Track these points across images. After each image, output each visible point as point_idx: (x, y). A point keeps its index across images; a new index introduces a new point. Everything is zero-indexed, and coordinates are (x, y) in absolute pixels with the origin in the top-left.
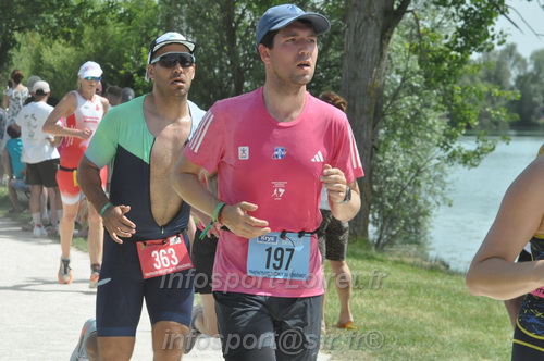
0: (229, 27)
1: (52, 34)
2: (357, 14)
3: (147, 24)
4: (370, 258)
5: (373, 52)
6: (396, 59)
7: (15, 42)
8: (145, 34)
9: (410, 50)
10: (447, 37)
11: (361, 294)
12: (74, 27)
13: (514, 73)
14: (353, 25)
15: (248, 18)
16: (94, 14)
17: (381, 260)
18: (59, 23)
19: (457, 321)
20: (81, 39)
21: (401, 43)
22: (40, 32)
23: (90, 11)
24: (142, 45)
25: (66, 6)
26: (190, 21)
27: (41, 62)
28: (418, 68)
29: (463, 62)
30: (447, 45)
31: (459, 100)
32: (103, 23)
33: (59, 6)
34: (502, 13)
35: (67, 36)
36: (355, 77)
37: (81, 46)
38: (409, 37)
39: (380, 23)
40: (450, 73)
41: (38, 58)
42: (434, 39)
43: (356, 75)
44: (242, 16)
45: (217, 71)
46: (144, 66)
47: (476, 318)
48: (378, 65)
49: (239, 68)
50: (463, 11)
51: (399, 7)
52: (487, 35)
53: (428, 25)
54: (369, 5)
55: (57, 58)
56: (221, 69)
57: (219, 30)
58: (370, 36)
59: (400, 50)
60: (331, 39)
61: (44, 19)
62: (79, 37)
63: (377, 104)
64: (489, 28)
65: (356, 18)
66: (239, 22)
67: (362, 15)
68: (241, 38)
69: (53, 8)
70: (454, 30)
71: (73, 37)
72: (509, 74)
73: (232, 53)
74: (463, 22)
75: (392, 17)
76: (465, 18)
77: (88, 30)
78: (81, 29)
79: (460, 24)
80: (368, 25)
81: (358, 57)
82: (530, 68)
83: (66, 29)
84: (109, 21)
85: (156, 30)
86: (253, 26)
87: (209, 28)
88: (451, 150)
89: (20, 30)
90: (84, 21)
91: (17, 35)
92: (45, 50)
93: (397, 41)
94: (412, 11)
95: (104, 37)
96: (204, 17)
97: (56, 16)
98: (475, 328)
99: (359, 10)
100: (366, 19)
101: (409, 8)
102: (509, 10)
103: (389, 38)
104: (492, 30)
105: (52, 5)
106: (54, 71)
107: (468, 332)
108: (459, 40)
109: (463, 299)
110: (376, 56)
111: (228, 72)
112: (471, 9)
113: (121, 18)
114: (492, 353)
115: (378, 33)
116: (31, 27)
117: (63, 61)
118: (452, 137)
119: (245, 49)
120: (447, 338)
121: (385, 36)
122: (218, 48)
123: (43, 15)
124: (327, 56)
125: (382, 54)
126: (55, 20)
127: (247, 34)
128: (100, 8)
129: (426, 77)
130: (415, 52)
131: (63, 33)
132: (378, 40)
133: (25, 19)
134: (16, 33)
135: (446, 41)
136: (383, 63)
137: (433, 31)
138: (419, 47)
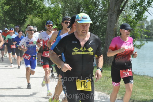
1: (36, 15)
3: (58, 13)
5: (115, 20)
6: (120, 22)
7: (27, 17)
8: (58, 15)
9: (124, 20)
10: (133, 17)
12: (41, 14)
13: (146, 25)
14: (110, 14)
16: (46, 11)
18: (37, 13)
19: (139, 87)
20: (43, 17)
21: (121, 18)
22: (33, 15)
23: (45, 10)
24: (57, 18)
25: (39, 9)
26: (69, 13)
27: (33, 22)
29: (137, 23)
30: (133, 19)
31: (136, 32)
32: (48, 13)
33: (37, 9)
34: (147, 11)
35: (39, 16)
36: (110, 26)
37: (43, 18)
39: (117, 13)
40: (134, 25)
41: (32, 21)
42: (130, 17)
43: (111, 26)
46: (58, 23)
47: (143, 86)
50: (137, 10)
51: (121, 9)
52: (143, 16)
54: (114, 9)
55: (36, 21)
58: (114, 16)
59: (120, 20)
61: (34, 12)
62: (42, 16)
63: (116, 33)
64: (143, 15)
65: (111, 12)
67: (112, 11)
69: (36, 9)
70: (135, 15)
71: (41, 16)
72: (145, 26)
74: (137, 13)
75: (120, 12)
77: (44, 14)
78: (43, 14)
79: (136, 13)
80: (114, 14)
81: (111, 21)
82: (150, 24)
83: (39, 14)
84: (49, 12)
85: (60, 14)
88: (134, 45)
89: (28, 14)
90: (43, 12)
91: (27, 16)
92: (33, 19)
95: (48, 16)
96: (72, 12)
97: (37, 11)
98: (143, 89)
99: (112, 10)
100: (113, 12)
101: (124, 10)
102: (148, 10)
103: (119, 17)
104: (144, 15)
105: (36, 8)
106: (36, 24)
107: (142, 90)
108: (136, 18)
109: (139, 81)
110: (116, 21)
112: (139, 10)
113: (52, 11)
114: (149, 95)
115: (116, 16)
116: (31, 14)
117: (38, 22)
118: (134, 41)
120: (137, 91)
123: (34, 11)
125: (117, 21)
126: (36, 12)
128: (47, 9)
131: (38, 15)
132: (116, 17)
133: (30, 12)
134: (27, 15)
135: (133, 18)
136: (117, 23)
137: (130, 15)
138: (126, 19)
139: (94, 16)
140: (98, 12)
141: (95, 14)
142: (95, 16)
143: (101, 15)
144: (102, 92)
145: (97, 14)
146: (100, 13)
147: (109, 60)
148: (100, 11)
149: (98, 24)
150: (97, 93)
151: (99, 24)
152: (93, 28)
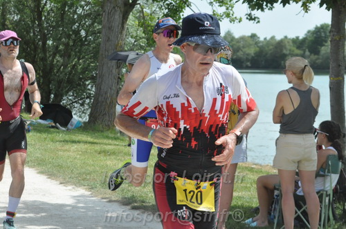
0: (38, 11)
2: (109, 5)
4: (116, 139)
5: (118, 26)
6: (131, 30)
9: (139, 25)
11: (110, 158)
14: (107, 11)
15: (48, 6)
17: (122, 140)
21: (134, 21)
26: (15, 6)
28: (144, 35)
34: (188, 6)
36: (108, 39)
38: (138, 18)
39: (122, 10)
42: (151, 19)
43: (109, 38)
44: (45, 4)
45: (32, 34)
48: (121, 33)
49: (44, 33)
50: (168, 5)
51: (132, 2)
53: (149, 11)
56: (34, 33)
57: (32, 11)
58: (117, 17)
59: (133, 25)
60: (96, 18)
64: (181, 14)
65: (108, 7)
66: (44, 8)
67: (112, 6)
68: (45, 16)
70: (162, 14)
73: (40, 25)
74: (167, 11)
75: (129, 7)
76: (169, 9)
79: (165, 11)
80: (116, 11)
81: (110, 28)
86: (51, 10)
87: (27, 11)
93: (132, 20)
94: (139, 4)
96: (23, 5)
99: (111, 2)
100: (114, 8)
101: (138, 2)
102: (192, 4)
103: (127, 18)
110: (120, 28)
111: (37, 35)
112: (171, 3)
115: (121, 16)
119: (47, 23)
121: (125, 17)
122: (32, 22)
124: (94, 27)
125: (123, 27)
127: (48, 14)
129: (147, 40)
130: (141, 27)
132: (121, 18)
136: (124, 32)
137: (151, 15)
138: (143, 23)
139: (73, 16)
140: (82, 7)
141: (75, 12)
142: (76, 17)
143: (91, 14)
144: (75, 185)
145: (80, 11)
146: (88, 8)
147: (105, 114)
148: (87, 5)
149: (83, 33)
150: (65, 188)
151: (87, 34)
152: (71, 43)
